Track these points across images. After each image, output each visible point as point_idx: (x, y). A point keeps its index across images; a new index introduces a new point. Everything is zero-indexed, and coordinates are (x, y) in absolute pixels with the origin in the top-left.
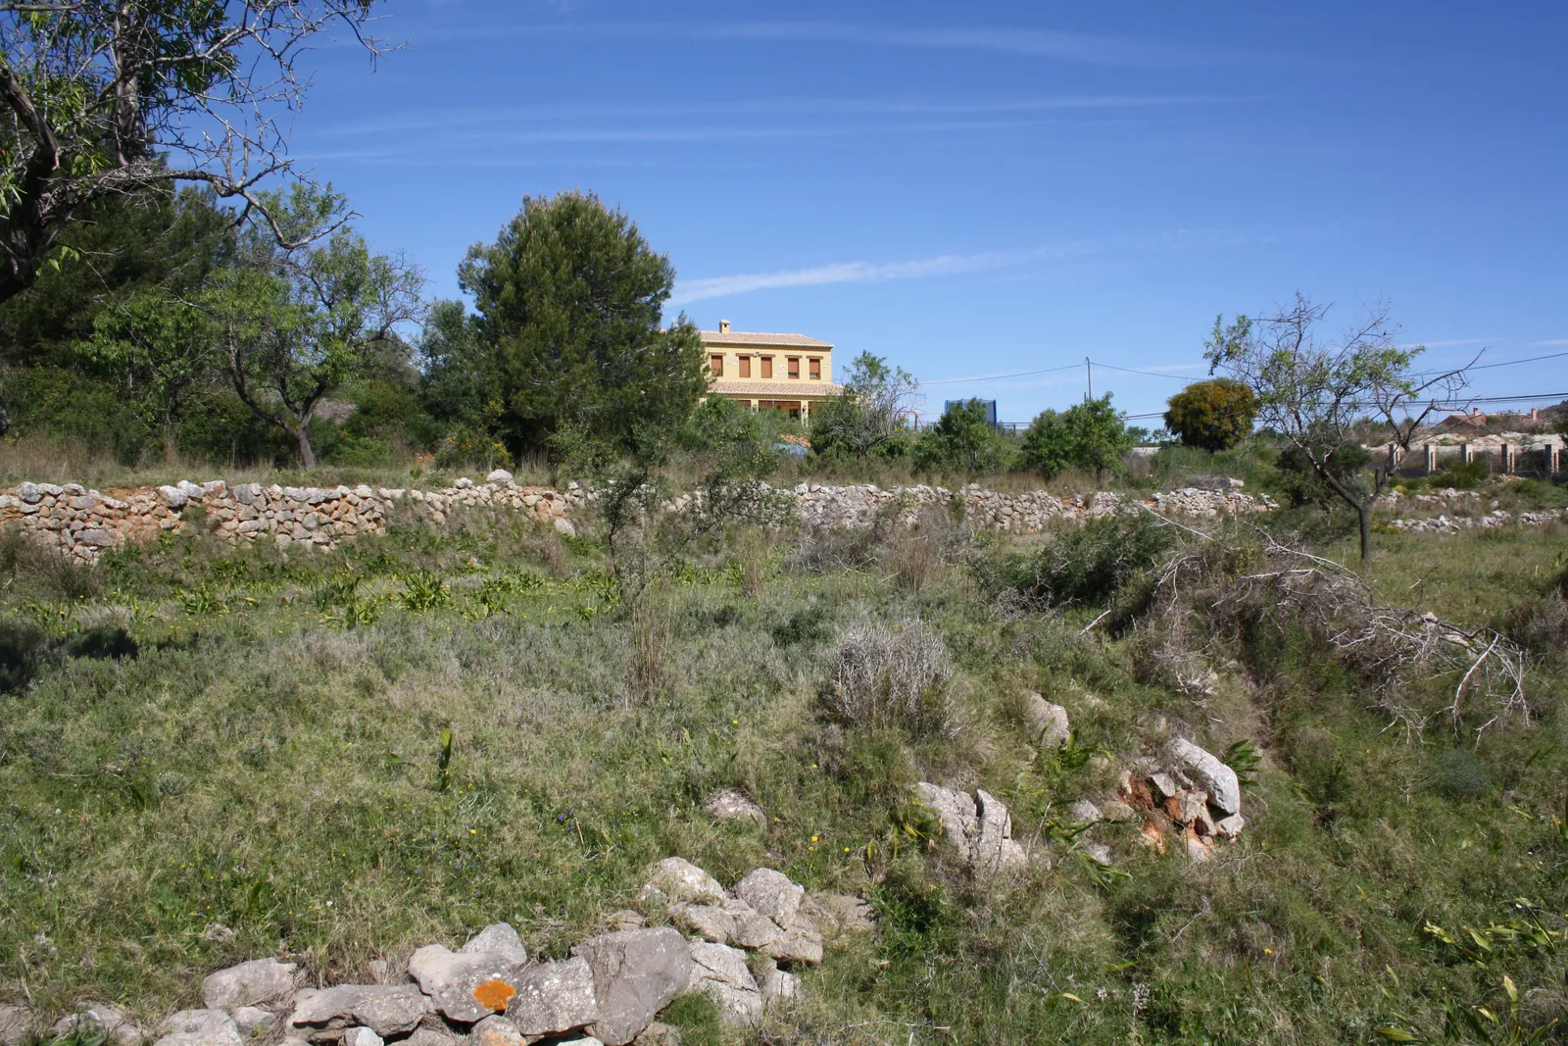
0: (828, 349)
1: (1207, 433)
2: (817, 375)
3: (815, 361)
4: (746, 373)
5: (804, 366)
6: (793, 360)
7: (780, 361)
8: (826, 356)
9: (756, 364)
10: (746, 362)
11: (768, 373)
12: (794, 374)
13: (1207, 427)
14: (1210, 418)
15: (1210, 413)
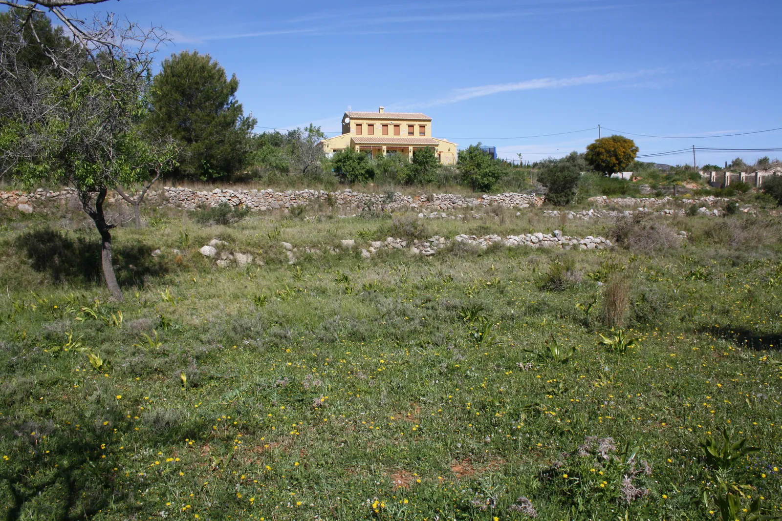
0: (430, 121)
1: (604, 165)
2: (423, 133)
3: (422, 127)
4: (386, 133)
5: (417, 129)
6: (411, 126)
7: (404, 126)
8: (428, 125)
9: (391, 128)
10: (386, 127)
11: (397, 133)
12: (411, 133)
13: (603, 161)
14: (604, 157)
15: (605, 154)
